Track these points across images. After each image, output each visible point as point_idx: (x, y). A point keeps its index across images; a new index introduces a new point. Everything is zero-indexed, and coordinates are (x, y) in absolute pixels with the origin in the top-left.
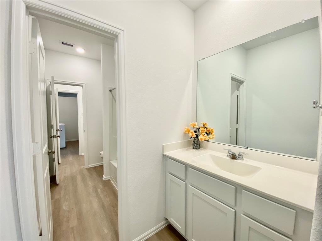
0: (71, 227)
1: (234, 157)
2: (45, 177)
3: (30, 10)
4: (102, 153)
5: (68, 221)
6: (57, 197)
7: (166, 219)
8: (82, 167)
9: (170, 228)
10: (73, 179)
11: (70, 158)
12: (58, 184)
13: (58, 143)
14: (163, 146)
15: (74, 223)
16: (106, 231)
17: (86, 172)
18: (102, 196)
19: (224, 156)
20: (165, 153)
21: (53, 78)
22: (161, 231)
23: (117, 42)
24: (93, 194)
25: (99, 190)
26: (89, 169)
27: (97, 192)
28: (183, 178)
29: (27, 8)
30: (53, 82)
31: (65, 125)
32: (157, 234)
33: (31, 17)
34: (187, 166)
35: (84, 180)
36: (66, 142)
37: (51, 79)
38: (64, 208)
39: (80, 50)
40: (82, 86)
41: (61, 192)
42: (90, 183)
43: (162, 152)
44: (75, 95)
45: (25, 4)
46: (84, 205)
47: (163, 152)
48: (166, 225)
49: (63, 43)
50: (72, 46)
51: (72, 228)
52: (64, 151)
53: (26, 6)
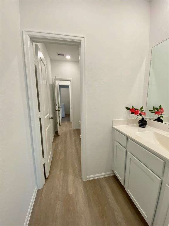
2: (46, 130)
7: (113, 171)
12: (59, 136)
14: (113, 121)
20: (114, 126)
22: (108, 177)
24: (74, 144)
28: (125, 146)
34: (128, 138)
35: (70, 136)
36: (65, 114)
39: (68, 57)
40: (70, 80)
48: (113, 175)
49: (59, 55)
50: (63, 55)
51: (61, 159)
53: (30, 38)
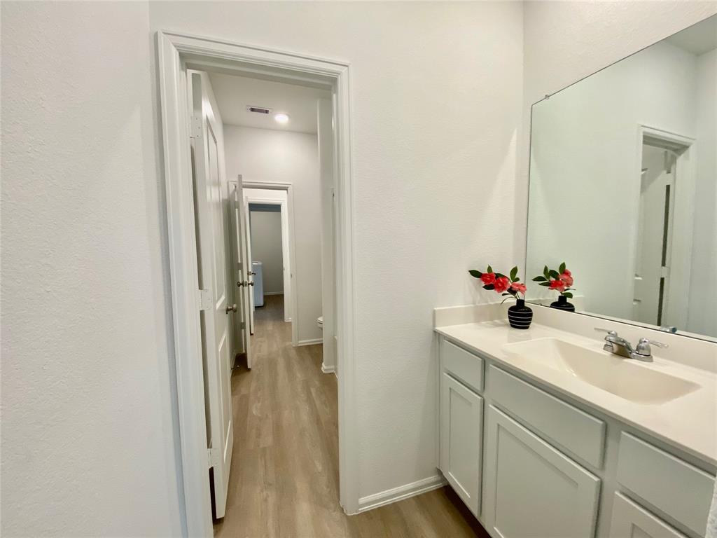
0: (261, 446)
1: (623, 351)
2: (220, 350)
3: (188, 60)
4: (320, 319)
5: (259, 435)
6: (243, 391)
7: (440, 472)
8: (288, 343)
9: (448, 494)
10: (272, 363)
11: (270, 326)
12: (249, 370)
13: (250, 298)
14: (434, 311)
15: (267, 440)
16: (319, 468)
17: (293, 353)
18: (318, 403)
19: (596, 346)
20: (439, 329)
21: (240, 177)
23: (336, 92)
24: (302, 395)
25: (313, 390)
26: (299, 349)
27: (309, 393)
28: (478, 387)
29: (183, 56)
30: (241, 185)
31: (262, 266)
32: (417, 498)
33: (190, 72)
34: (486, 361)
35: (289, 367)
36: (265, 297)
37: (236, 179)
38: (254, 412)
39: (282, 119)
40: (286, 189)
41: (250, 384)
42: (299, 375)
43: (431, 324)
44: (276, 208)
45: (178, 50)
46: (286, 413)
47: (434, 326)
48: (440, 485)
49: (253, 110)
50: (267, 112)
51: (264, 449)
52: (261, 312)
53: (180, 53)
